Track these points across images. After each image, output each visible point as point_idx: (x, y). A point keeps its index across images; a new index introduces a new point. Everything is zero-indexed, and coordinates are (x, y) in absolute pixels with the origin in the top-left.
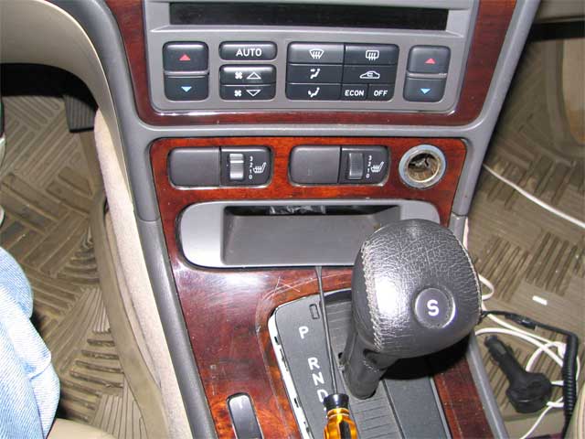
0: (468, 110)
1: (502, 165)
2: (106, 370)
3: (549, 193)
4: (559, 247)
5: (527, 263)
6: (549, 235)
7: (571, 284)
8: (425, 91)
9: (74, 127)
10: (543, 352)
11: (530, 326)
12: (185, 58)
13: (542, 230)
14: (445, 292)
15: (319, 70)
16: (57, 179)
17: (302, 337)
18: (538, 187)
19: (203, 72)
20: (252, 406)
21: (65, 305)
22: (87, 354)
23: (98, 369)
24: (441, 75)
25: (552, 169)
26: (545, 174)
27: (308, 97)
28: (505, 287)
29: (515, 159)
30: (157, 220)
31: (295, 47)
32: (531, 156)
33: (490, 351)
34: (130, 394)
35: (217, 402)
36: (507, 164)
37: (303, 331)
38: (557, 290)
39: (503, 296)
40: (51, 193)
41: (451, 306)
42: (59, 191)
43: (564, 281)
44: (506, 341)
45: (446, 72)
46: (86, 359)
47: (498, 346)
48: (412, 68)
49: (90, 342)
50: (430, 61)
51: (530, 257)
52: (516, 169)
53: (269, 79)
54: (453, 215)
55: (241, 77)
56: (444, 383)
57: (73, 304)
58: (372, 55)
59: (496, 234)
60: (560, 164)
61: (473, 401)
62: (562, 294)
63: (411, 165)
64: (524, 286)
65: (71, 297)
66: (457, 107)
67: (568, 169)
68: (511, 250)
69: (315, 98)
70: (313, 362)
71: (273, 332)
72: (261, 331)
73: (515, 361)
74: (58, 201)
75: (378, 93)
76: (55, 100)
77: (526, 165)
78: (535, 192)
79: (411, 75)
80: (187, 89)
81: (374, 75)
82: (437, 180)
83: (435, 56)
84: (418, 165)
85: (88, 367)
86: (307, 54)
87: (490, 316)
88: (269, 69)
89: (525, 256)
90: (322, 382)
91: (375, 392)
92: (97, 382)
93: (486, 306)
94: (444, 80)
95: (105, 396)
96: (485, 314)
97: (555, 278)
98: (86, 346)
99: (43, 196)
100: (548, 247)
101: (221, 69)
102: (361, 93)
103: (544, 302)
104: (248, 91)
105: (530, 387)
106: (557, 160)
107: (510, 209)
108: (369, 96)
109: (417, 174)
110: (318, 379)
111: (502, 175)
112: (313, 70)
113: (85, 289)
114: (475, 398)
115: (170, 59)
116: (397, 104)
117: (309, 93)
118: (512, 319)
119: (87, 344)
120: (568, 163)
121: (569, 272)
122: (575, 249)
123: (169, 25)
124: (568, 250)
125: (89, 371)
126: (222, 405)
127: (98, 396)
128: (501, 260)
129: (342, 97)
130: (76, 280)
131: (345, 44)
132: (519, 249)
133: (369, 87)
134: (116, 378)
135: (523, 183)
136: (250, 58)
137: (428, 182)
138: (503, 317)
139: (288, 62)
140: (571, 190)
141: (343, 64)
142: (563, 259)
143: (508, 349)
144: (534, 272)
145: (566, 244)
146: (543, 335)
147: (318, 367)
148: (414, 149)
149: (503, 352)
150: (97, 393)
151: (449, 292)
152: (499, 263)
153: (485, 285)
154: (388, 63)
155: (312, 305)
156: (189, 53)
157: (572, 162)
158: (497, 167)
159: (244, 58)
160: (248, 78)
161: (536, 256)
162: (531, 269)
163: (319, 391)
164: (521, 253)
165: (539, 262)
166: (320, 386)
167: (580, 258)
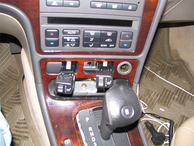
0: (138, 51)
1: (150, 67)
2: (23, 132)
3: (165, 75)
4: (168, 92)
6: (165, 89)
7: (172, 104)
8: (125, 45)
9: (13, 53)
10: (163, 126)
11: (159, 118)
12: (52, 34)
13: (163, 87)
14: (131, 107)
15: (93, 38)
16: (7, 69)
17: (87, 121)
19: (57, 39)
20: (71, 143)
21: (9, 111)
22: (16, 127)
23: (20, 132)
24: (130, 40)
25: (166, 68)
26: (164, 69)
27: (90, 47)
28: (151, 105)
29: (155, 65)
30: (42, 84)
31: (86, 31)
32: (160, 64)
33: (146, 126)
34: (31, 140)
35: (60, 141)
36: (152, 66)
37: (87, 119)
38: (167, 106)
39: (150, 108)
40: (4, 74)
41: (132, 111)
42: (8, 73)
43: (169, 104)
44: (151, 123)
45: (132, 39)
46: (16, 129)
47: (148, 124)
48: (121, 38)
49: (18, 123)
50: (127, 36)
51: (159, 96)
52: (155, 68)
53: (78, 41)
54: (134, 83)
55: (69, 40)
56: (131, 135)
57: (12, 110)
58: (109, 34)
59: (148, 88)
60: (168, 66)
61: (140, 141)
62: (169, 108)
63: (121, 68)
64: (157, 105)
65: (11, 108)
66: (135, 50)
67: (171, 68)
68: (153, 94)
69: (91, 47)
70: (90, 129)
71: (78, 120)
72: (74, 119)
73: (154, 129)
74: (7, 77)
75: (111, 46)
76: (7, 44)
77: (158, 67)
78: (161, 75)
79: (121, 40)
80: (52, 44)
81: (110, 40)
82: (129, 72)
83: (129, 35)
84: (123, 68)
85: (17, 131)
86: (89, 33)
87: (146, 114)
88: (78, 38)
89: (157, 96)
90: (93, 135)
91: (109, 138)
92: (20, 136)
93: (145, 111)
94: (131, 42)
95: (22, 141)
96: (145, 114)
97: (167, 102)
98: (16, 124)
99: (2, 75)
100: (165, 92)
101: (63, 38)
102: (106, 46)
103: (163, 110)
104: (71, 44)
105: (158, 137)
106: (168, 65)
107: (153, 80)
108: (108, 47)
109: (123, 70)
110: (92, 134)
111: (150, 70)
112: (91, 38)
113: (16, 106)
114: (141, 140)
115: (47, 34)
116: (117, 49)
117: (90, 45)
119: (17, 124)
120: (171, 66)
121: (171, 101)
122: (173, 93)
123: (47, 24)
124: (171, 94)
125: (17, 132)
126: (62, 142)
127: (20, 141)
128: (150, 97)
129: (100, 47)
130: (13, 103)
131: (101, 31)
132: (155, 93)
133: (108, 44)
134: (26, 135)
135: (157, 72)
136: (72, 34)
137: (126, 73)
138: (150, 115)
139: (84, 36)
140: (172, 74)
141: (100, 37)
142: (169, 97)
143: (152, 125)
144: (160, 101)
145: (170, 92)
146: (163, 121)
147: (92, 130)
148: (122, 62)
149: (150, 126)
150: (20, 140)
151: (132, 107)
153: (145, 105)
154: (114, 37)
155: (90, 111)
156: (53, 32)
158: (148, 67)
159: (70, 34)
160: (71, 41)
161: (161, 96)
162: (159, 99)
163: (92, 138)
164: (156, 94)
165: (162, 98)
166: (93, 136)
167: (175, 96)
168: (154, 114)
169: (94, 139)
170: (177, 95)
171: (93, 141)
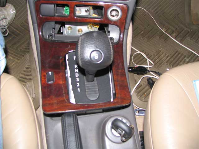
1: (166, 29)
3: (180, 38)
4: (180, 55)
5: (168, 59)
6: (177, 51)
13: (175, 50)
16: (24, 22)
17: (74, 59)
18: (177, 36)
21: (21, 58)
23: (27, 75)
25: (183, 32)
26: (181, 33)
29: (171, 27)
32: (177, 27)
33: (148, 82)
34: (33, 81)
35: (43, 73)
36: (168, 28)
39: (157, 68)
40: (21, 26)
42: (24, 26)
44: (153, 80)
46: (25, 73)
47: (150, 81)
51: (169, 57)
52: (171, 30)
57: (24, 58)
59: (159, 49)
60: (186, 30)
64: (165, 65)
65: (23, 56)
67: (189, 32)
68: (163, 55)
70: (76, 66)
71: (67, 58)
74: (24, 29)
77: (175, 30)
78: (175, 38)
85: (24, 75)
87: (151, 72)
89: (167, 57)
92: (26, 79)
93: (150, 69)
95: (27, 82)
96: (149, 71)
97: (176, 64)
98: (25, 69)
99: (19, 27)
100: (176, 55)
107: (166, 42)
111: (165, 32)
118: (158, 74)
120: (189, 30)
121: (181, 63)
122: (185, 56)
126: (45, 74)
130: (25, 51)
132: (166, 54)
134: (30, 77)
135: (172, 35)
138: (155, 73)
140: (188, 38)
142: (180, 59)
145: (182, 55)
150: (26, 82)
152: (158, 58)
153: (152, 64)
157: (191, 30)
158: (164, 29)
161: (172, 57)
162: (168, 61)
163: (76, 74)
164: (166, 56)
165: (172, 59)
166: (77, 72)
167: (186, 59)
168: (159, 73)
169: (77, 75)
170: (189, 58)
171: (76, 76)
